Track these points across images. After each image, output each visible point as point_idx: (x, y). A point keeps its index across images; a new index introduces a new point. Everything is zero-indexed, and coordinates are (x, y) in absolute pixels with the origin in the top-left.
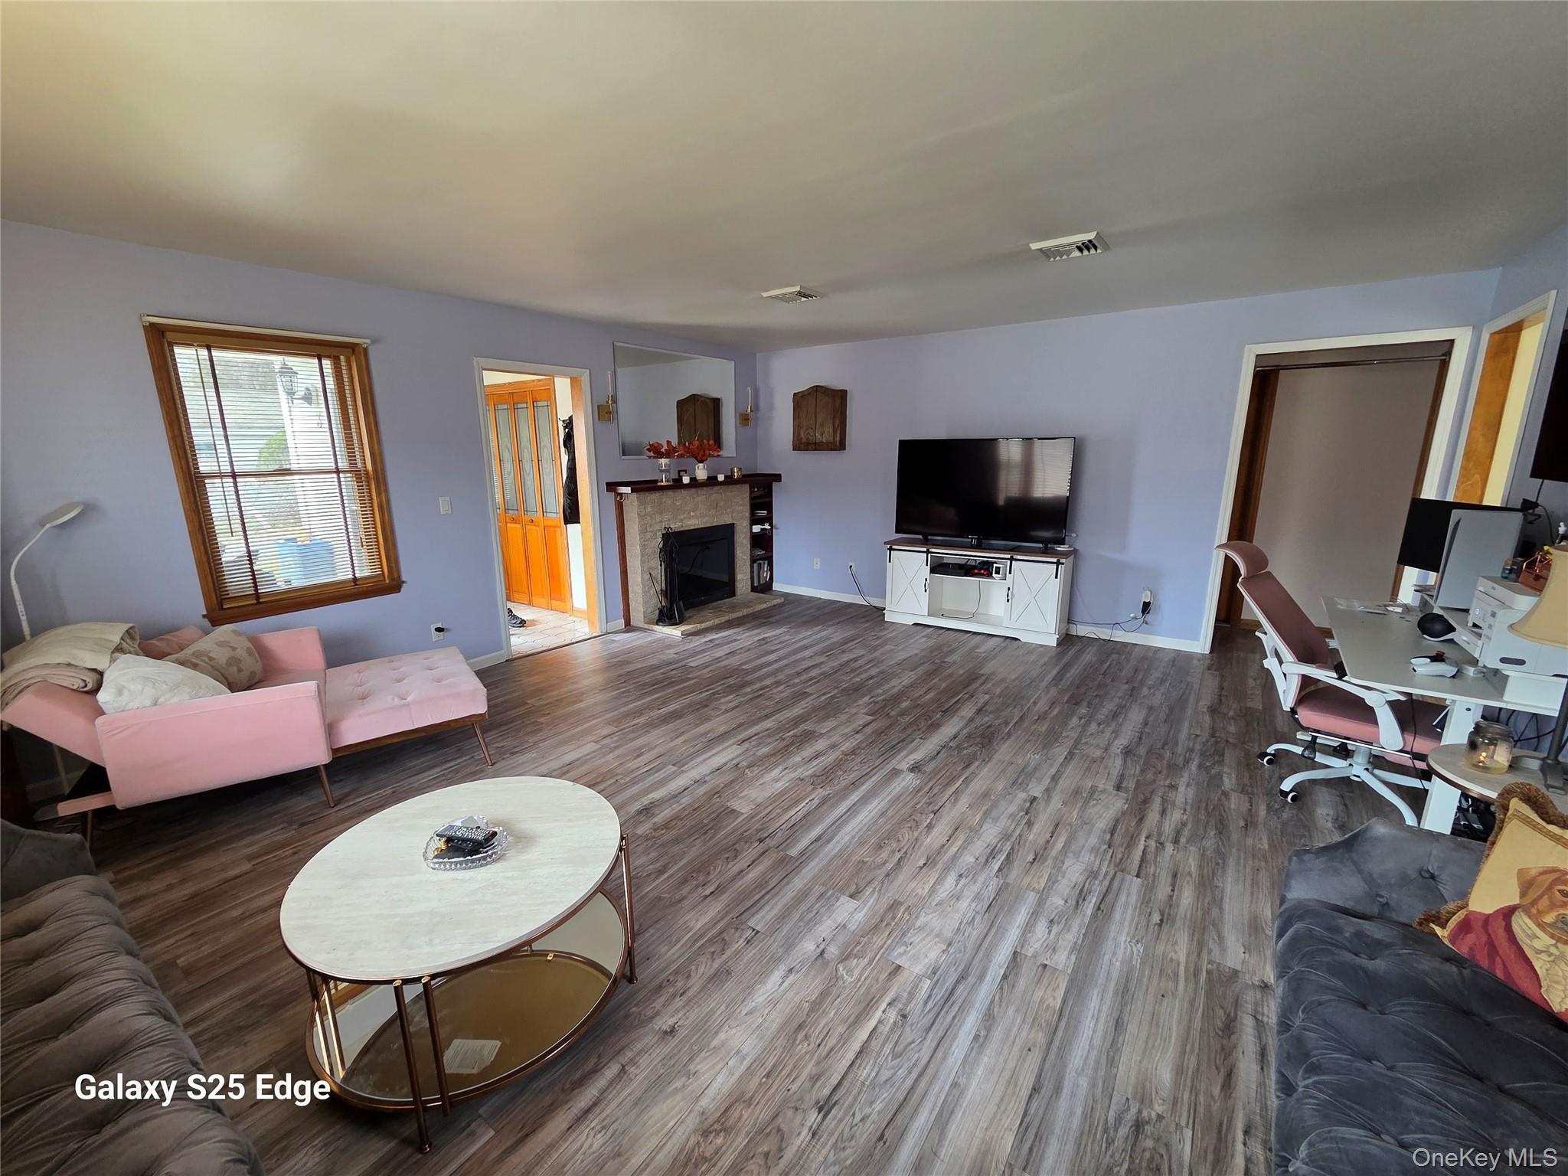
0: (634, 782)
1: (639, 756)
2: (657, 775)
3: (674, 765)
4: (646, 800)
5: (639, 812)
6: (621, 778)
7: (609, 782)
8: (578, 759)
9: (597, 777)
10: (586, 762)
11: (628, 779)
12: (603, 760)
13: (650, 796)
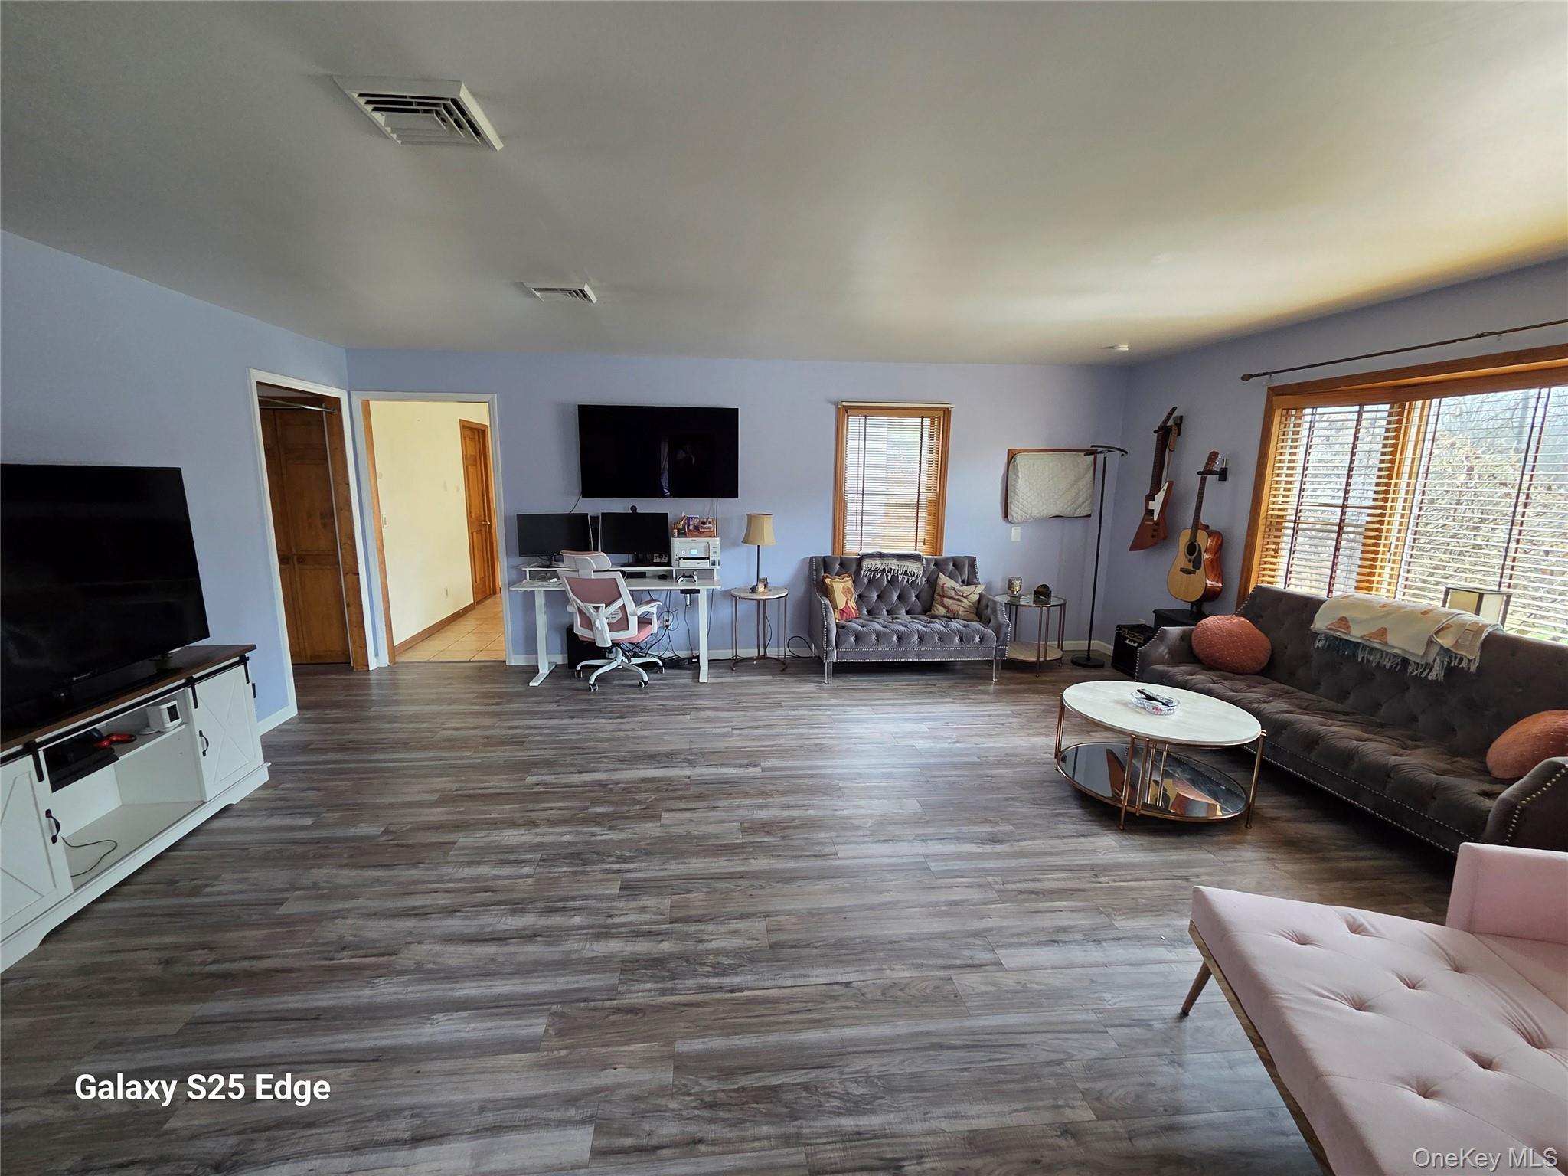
0: (986, 873)
1: (956, 903)
2: (955, 868)
3: (929, 868)
4: (988, 848)
5: (1001, 842)
6: (997, 883)
7: (1013, 886)
8: (1039, 944)
9: (1025, 901)
10: (1027, 934)
11: (990, 879)
12: (1005, 923)
13: (980, 850)
